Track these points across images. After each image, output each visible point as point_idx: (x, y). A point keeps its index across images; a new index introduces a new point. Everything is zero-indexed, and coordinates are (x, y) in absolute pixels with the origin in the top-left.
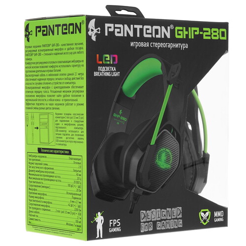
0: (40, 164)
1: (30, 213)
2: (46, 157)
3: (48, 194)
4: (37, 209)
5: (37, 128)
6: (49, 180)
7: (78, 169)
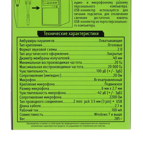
0: (41, 50)
1: (23, 108)
2: (53, 41)
3: (56, 83)
4: (36, 102)
5: (38, 8)
6: (58, 67)
7: (116, 52)
